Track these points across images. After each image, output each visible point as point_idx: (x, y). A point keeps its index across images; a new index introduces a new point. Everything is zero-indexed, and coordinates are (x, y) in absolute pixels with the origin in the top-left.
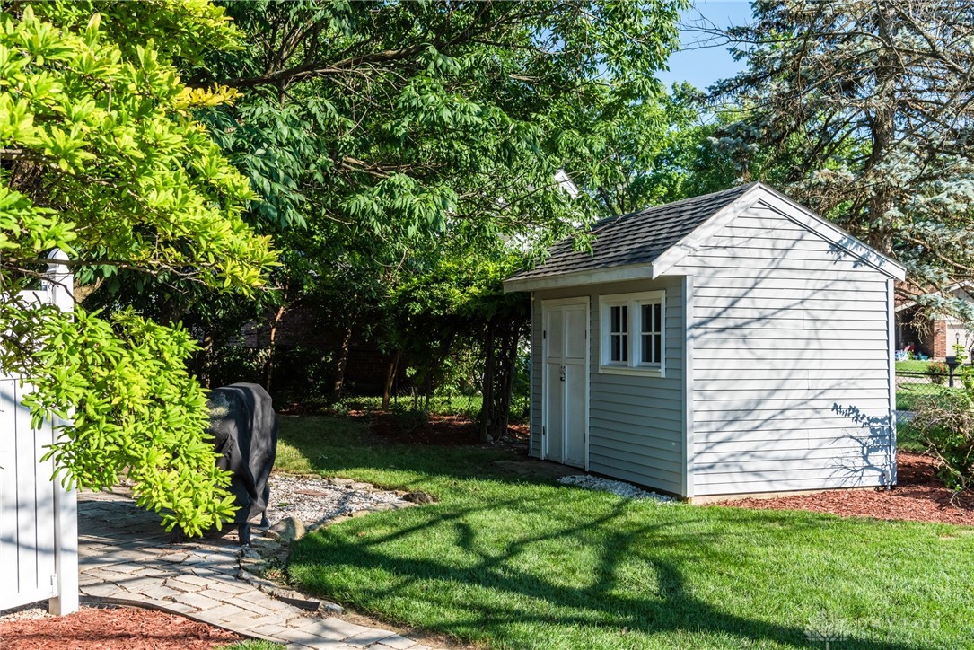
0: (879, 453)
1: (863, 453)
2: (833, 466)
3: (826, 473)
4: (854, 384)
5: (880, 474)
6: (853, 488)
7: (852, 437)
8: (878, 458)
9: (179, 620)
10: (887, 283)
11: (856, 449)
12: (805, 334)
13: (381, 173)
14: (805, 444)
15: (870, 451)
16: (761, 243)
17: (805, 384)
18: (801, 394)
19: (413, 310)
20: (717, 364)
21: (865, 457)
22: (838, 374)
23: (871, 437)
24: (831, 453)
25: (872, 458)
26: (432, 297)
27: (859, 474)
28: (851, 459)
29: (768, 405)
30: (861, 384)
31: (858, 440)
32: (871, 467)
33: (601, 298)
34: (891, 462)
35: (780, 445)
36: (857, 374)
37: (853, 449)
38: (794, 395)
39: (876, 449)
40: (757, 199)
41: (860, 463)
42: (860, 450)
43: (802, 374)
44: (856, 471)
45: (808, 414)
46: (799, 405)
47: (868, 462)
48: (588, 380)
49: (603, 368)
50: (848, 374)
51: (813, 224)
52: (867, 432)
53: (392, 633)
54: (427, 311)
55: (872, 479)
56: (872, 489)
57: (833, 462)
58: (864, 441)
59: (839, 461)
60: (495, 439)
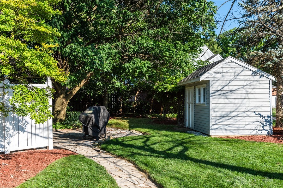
0: (267, 126)
1: (262, 126)
2: (253, 129)
3: (251, 131)
4: (259, 108)
5: (267, 132)
6: (259, 135)
7: (258, 122)
8: (267, 128)
9: (70, 151)
10: (269, 81)
11: (260, 125)
12: (244, 95)
13: (142, 57)
14: (244, 123)
15: (264, 125)
16: (231, 71)
17: (244, 108)
18: (243, 110)
19: (159, 90)
20: (219, 102)
21: (263, 127)
22: (254, 105)
23: (265, 122)
24: (252, 126)
25: (265, 127)
26: (163, 88)
27: (261, 131)
28: (259, 127)
29: (234, 113)
30: (261, 108)
31: (261, 123)
32: (265, 130)
33: (196, 86)
34: (271, 129)
35: (237, 123)
36: (260, 105)
37: (259, 125)
38: (241, 110)
39: (266, 125)
40: (230, 60)
41: (261, 128)
42: (261, 125)
43: (244, 105)
44: (260, 131)
45: (245, 115)
46: (243, 113)
47: (264, 128)
48: (194, 107)
49: (197, 104)
50: (257, 105)
51: (247, 66)
52: (264, 120)
53: (111, 156)
54: (162, 91)
55: (265, 133)
56: (265, 136)
57: (253, 128)
58: (262, 123)
59: (255, 128)
60: (181, 123)
